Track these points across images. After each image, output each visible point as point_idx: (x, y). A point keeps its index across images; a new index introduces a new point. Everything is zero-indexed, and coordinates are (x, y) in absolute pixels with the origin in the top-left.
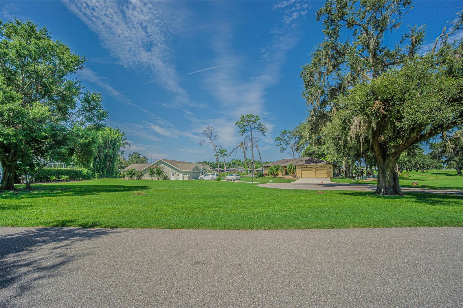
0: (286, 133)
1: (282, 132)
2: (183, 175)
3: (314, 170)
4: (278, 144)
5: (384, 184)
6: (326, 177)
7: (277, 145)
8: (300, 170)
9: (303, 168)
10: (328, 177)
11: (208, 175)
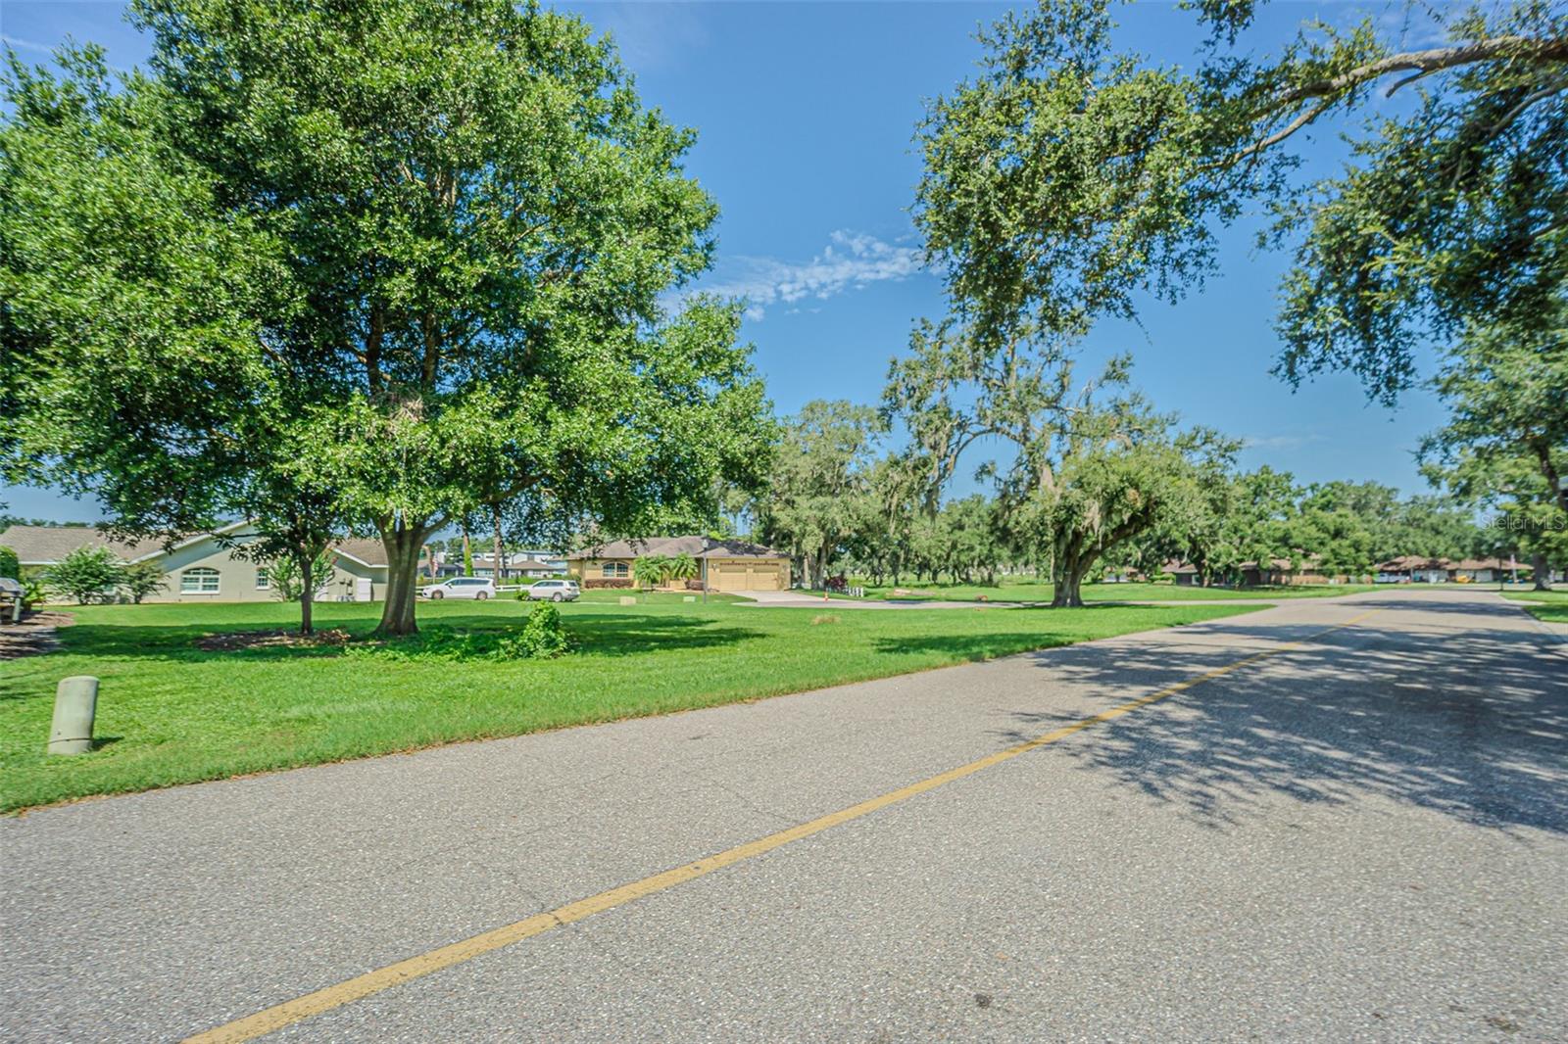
3: (750, 571)
5: (1070, 593)
6: (774, 587)
8: (717, 570)
9: (725, 565)
10: (780, 587)
11: (464, 582)
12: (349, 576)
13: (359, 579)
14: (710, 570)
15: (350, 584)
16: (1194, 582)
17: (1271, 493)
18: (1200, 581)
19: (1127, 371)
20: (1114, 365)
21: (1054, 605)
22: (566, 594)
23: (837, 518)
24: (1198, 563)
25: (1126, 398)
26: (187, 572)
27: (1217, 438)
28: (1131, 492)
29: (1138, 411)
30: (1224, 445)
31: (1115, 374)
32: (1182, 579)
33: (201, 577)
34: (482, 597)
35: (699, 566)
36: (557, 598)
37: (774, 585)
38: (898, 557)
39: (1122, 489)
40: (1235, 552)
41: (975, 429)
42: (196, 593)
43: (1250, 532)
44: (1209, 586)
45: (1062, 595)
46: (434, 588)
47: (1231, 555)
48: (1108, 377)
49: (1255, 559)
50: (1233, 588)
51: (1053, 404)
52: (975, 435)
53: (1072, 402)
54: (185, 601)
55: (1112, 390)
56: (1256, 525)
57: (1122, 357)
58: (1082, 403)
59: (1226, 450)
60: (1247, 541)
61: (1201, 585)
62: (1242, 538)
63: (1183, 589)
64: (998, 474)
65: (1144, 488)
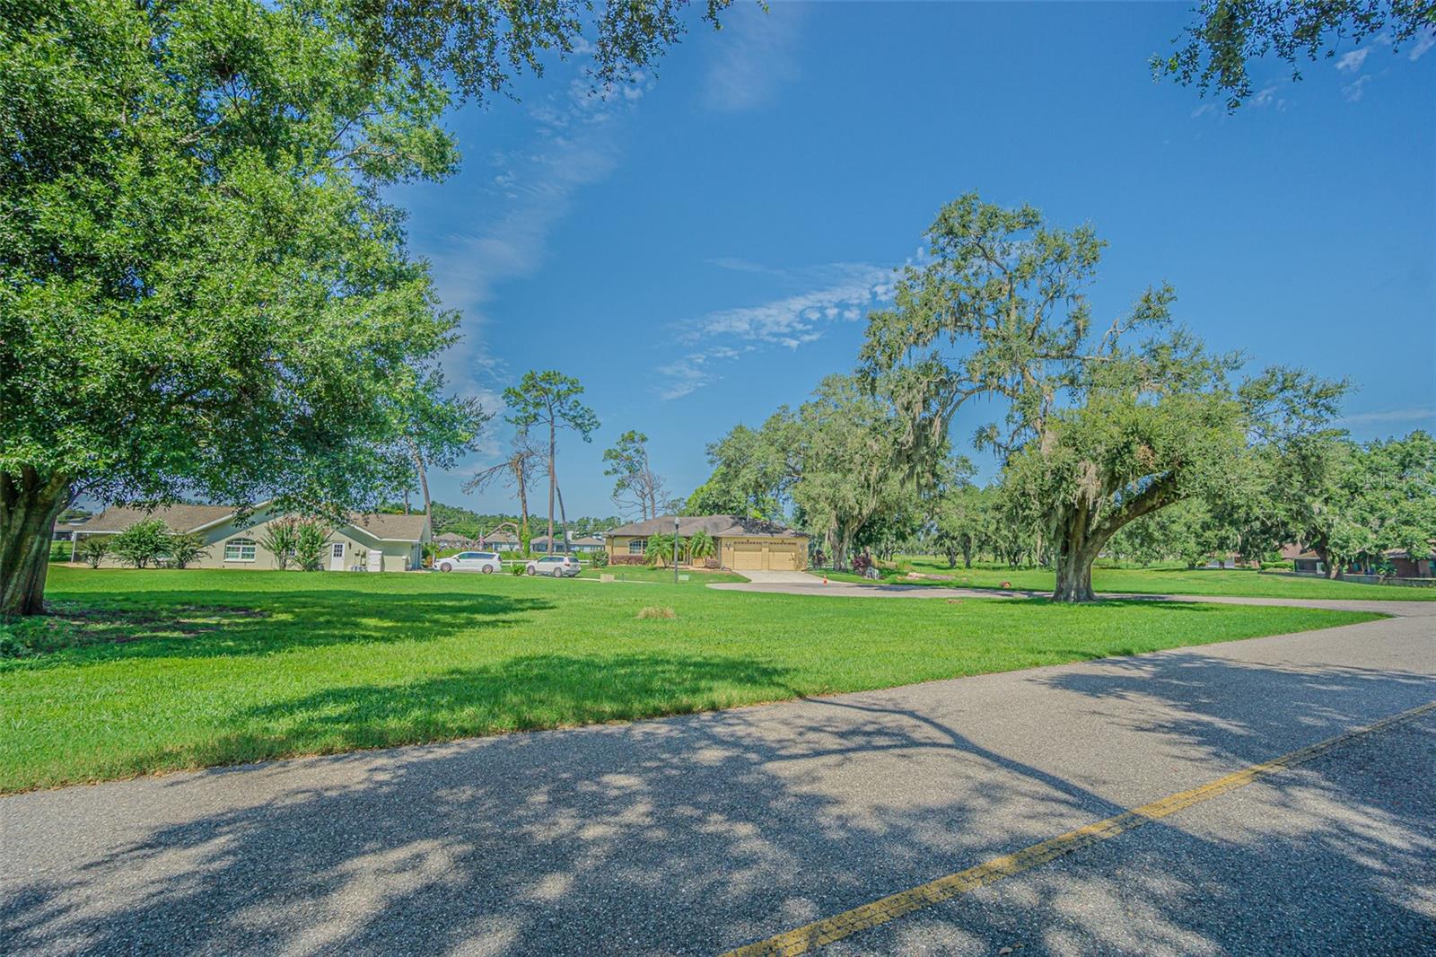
0: (633, 440)
1: (623, 435)
2: (383, 554)
3: (765, 550)
4: (610, 469)
5: (1075, 584)
6: (792, 568)
7: (607, 473)
8: (731, 549)
9: (739, 544)
10: (798, 568)
11: (470, 556)
12: (363, 548)
13: (372, 551)
14: (724, 549)
15: (364, 556)
16: (1319, 571)
17: (1428, 463)
18: (1327, 568)
19: (1169, 307)
20: (1147, 300)
21: (1055, 599)
22: (565, 569)
23: (850, 495)
24: (1321, 548)
25: (1165, 338)
26: (229, 543)
27: (1303, 382)
28: (1140, 450)
29: (1182, 355)
30: (1314, 390)
31: (1150, 311)
32: (1302, 567)
33: (241, 547)
34: (488, 570)
35: (716, 545)
36: (558, 574)
37: (791, 565)
38: (969, 540)
39: (1127, 445)
40: (1371, 537)
41: (965, 387)
42: (237, 561)
43: (1394, 511)
44: (1339, 577)
45: (1064, 586)
46: (443, 561)
47: (1365, 540)
48: (1140, 316)
49: (1403, 544)
50: (1376, 581)
51: (1067, 354)
52: (967, 394)
53: (1092, 348)
54: (228, 567)
55: (1147, 331)
56: (1403, 503)
57: (1159, 287)
58: (1107, 350)
59: (1317, 396)
60: (1388, 523)
61: (1328, 576)
62: (1383, 519)
63: (1304, 580)
64: (999, 440)
65: (1160, 444)
